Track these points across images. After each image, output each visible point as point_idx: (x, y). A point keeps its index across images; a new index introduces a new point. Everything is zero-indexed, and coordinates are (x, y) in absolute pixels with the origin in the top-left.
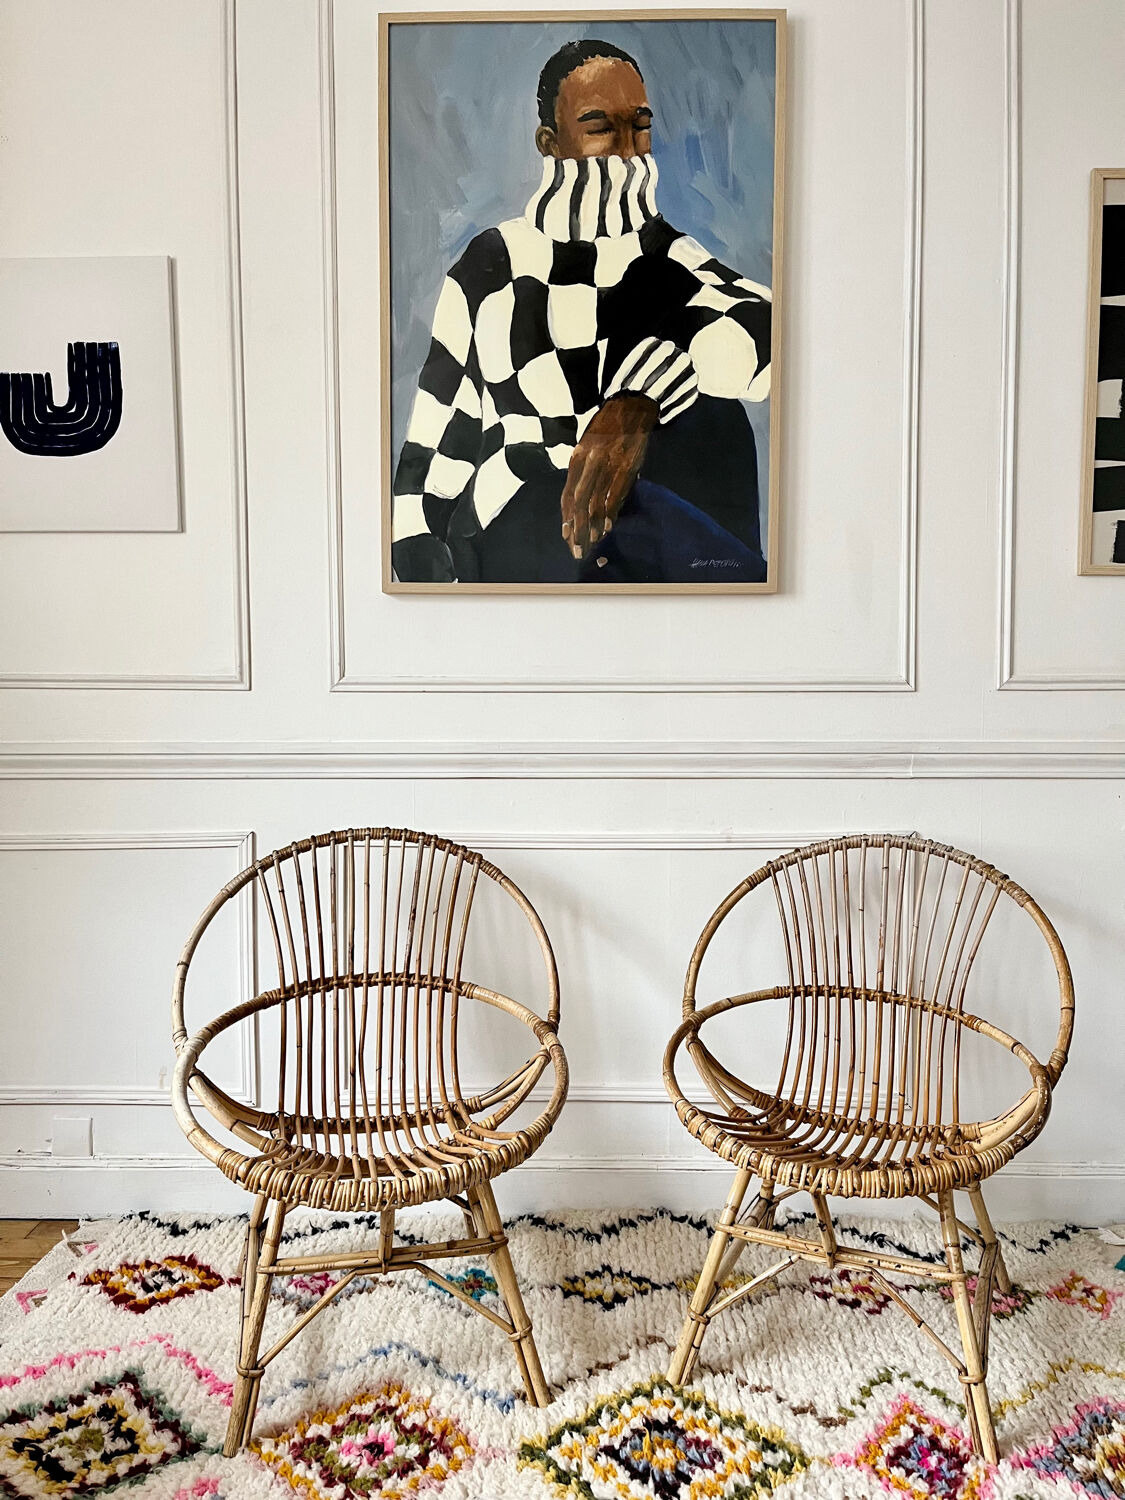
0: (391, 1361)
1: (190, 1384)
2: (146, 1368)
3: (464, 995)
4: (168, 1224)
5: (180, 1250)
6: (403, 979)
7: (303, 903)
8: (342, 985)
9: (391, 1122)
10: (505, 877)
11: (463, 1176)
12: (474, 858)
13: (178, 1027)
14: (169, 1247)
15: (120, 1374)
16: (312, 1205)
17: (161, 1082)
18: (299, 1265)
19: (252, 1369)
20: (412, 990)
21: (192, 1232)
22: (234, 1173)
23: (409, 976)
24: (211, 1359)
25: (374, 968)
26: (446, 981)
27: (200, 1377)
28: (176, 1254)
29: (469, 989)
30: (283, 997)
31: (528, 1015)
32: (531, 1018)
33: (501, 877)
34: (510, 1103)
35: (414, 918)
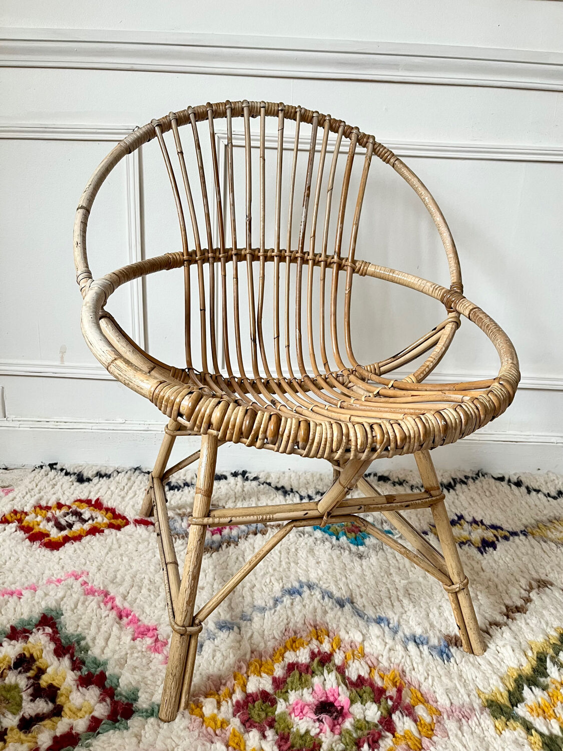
0: (307, 601)
1: (112, 626)
2: (64, 608)
3: (357, 272)
4: (74, 474)
5: (87, 494)
6: (298, 255)
7: (201, 168)
8: (240, 257)
9: (296, 385)
10: (398, 159)
12: (368, 139)
13: (82, 268)
14: (77, 492)
15: (36, 616)
16: (281, 449)
17: (62, 357)
18: (236, 517)
19: (189, 626)
20: (306, 267)
21: (96, 480)
22: (175, 408)
23: (304, 252)
24: (129, 598)
25: (271, 244)
26: (340, 258)
27: (121, 617)
28: (83, 497)
29: (364, 266)
30: (186, 261)
31: (433, 286)
32: (436, 289)
33: (395, 159)
34: (428, 363)
35: (308, 196)
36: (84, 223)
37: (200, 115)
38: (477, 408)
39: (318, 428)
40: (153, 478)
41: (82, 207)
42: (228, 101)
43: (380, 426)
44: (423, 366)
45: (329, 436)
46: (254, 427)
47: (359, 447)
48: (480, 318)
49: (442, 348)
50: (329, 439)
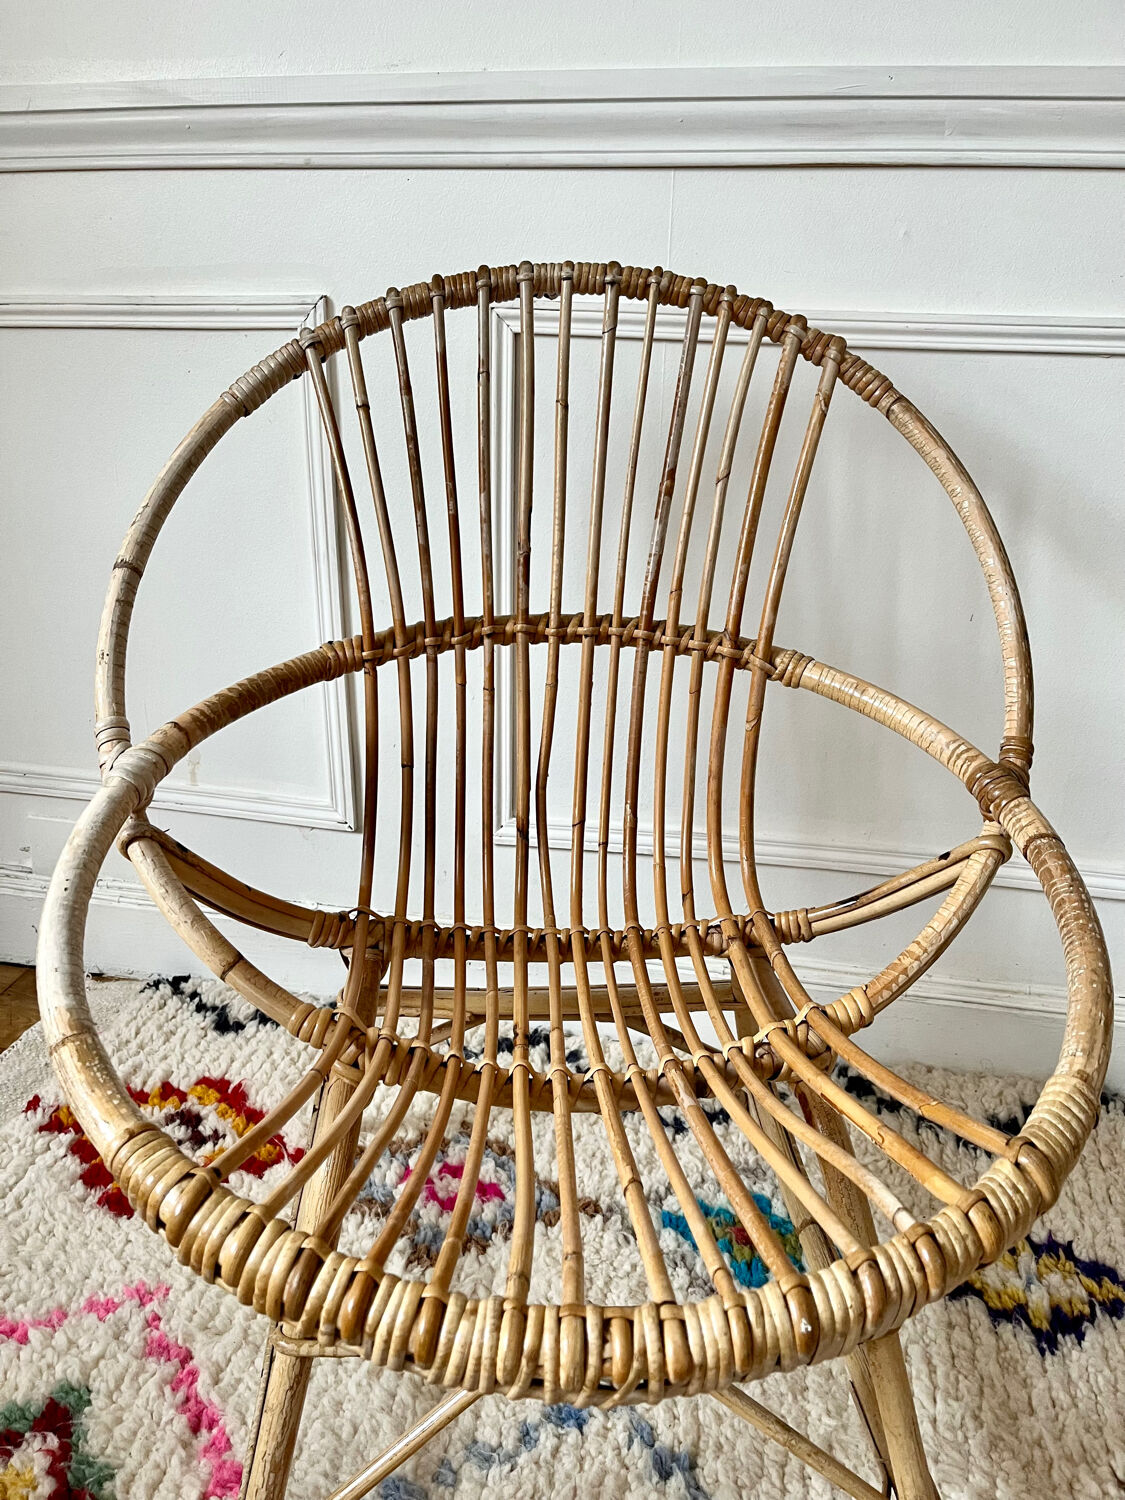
1: (172, 1453)
2: (95, 1385)
3: (781, 678)
4: (214, 1008)
5: (224, 1067)
6: (639, 633)
7: (413, 439)
8: (500, 636)
9: (604, 944)
10: (900, 399)
11: (863, 1314)
12: (827, 346)
13: (107, 716)
14: (207, 1058)
15: (38, 1404)
20: (656, 658)
21: (251, 1027)
23: (653, 626)
24: (227, 1378)
25: (576, 604)
26: (739, 644)
27: (195, 1429)
28: (215, 1074)
29: (794, 668)
30: (367, 661)
31: (952, 747)
32: (958, 757)
33: (892, 400)
34: (907, 961)
35: (669, 492)
36: (126, 603)
37: (413, 306)
38: (921, 1267)
41: (123, 566)
42: (483, 268)
44: (892, 967)
46: (308, 1306)
48: (1048, 870)
49: (950, 921)
50: (485, 1362)
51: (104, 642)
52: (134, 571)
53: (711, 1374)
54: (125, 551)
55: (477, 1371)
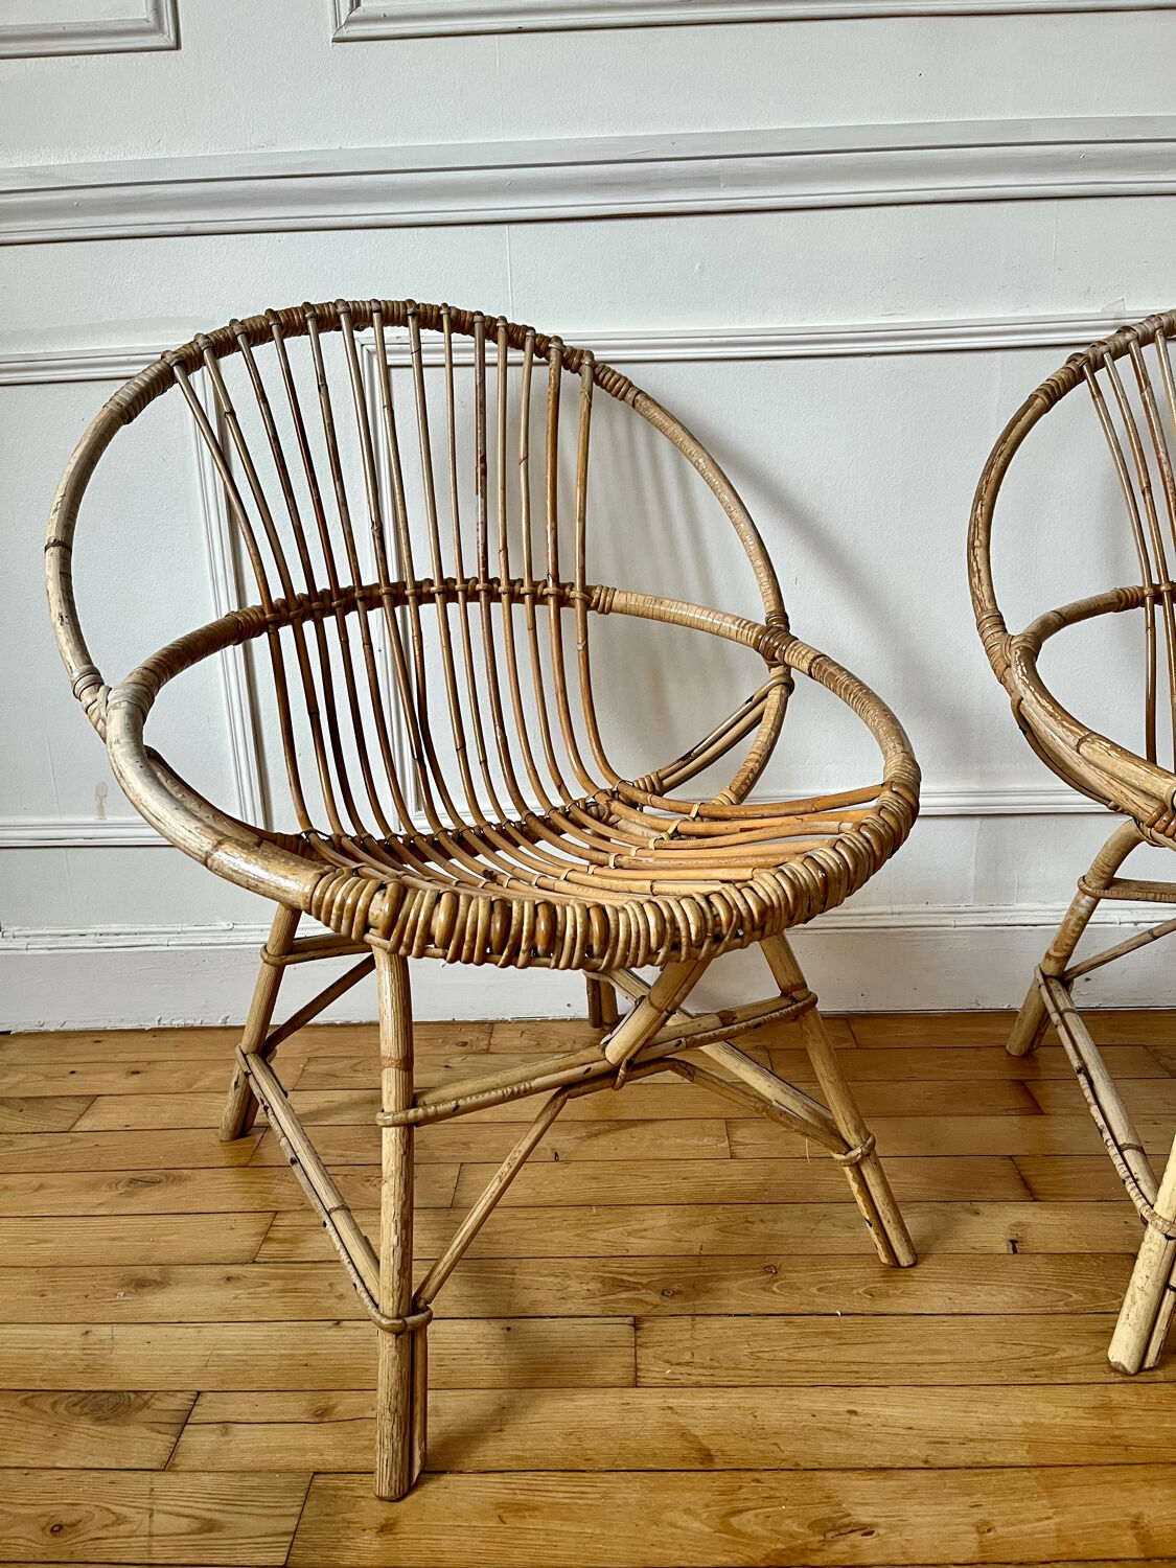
3: (596, 608)
6: (480, 586)
7: (275, 439)
8: (371, 602)
10: (639, 392)
12: (581, 357)
13: (77, 668)
18: (463, 1097)
20: (498, 608)
23: (490, 582)
25: (424, 570)
26: (561, 587)
29: (606, 597)
30: (271, 623)
31: (737, 623)
32: (744, 627)
33: (635, 392)
34: (751, 765)
35: (484, 472)
36: (65, 576)
37: (257, 334)
38: (868, 841)
39: (621, 916)
40: (244, 1055)
41: (56, 543)
42: (307, 304)
43: (722, 895)
44: (743, 770)
45: (642, 927)
46: (512, 932)
47: (693, 938)
48: (831, 673)
49: (770, 734)
50: (643, 933)
51: (56, 608)
52: (64, 545)
53: (778, 912)
54: (51, 532)
55: (638, 943)
